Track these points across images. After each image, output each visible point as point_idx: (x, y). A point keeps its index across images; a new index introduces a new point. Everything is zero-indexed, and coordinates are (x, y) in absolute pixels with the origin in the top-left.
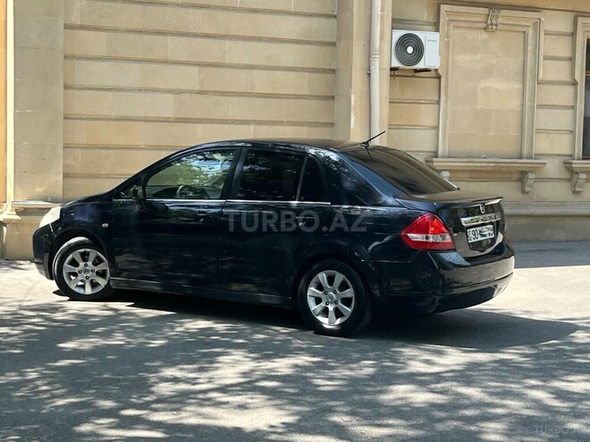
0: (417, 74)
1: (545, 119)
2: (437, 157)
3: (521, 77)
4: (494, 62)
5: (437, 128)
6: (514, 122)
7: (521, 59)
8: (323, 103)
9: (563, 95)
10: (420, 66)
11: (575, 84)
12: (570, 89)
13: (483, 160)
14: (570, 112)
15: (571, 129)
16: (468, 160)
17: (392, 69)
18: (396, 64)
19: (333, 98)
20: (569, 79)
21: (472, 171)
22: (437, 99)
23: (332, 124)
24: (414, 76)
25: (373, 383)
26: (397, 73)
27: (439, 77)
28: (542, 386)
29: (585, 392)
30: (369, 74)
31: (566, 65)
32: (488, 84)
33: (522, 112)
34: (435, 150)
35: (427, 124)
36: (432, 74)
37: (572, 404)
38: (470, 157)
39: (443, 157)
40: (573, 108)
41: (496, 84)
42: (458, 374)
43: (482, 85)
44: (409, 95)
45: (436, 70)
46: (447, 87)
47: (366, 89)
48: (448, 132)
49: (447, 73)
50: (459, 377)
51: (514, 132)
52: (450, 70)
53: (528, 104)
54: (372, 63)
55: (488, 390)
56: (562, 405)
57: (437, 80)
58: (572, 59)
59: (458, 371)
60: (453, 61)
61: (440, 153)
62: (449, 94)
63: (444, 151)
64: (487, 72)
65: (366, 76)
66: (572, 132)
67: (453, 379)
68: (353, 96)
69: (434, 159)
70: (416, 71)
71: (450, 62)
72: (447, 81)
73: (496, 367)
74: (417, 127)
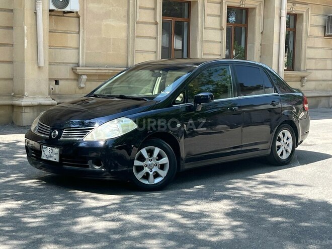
0: (65, 15)
1: (141, 44)
2: (79, 66)
3: (126, 18)
4: (111, 9)
5: (78, 48)
6: (123, 46)
7: (126, 8)
8: (6, 31)
9: (150, 30)
10: (67, 9)
11: (156, 24)
12: (154, 27)
13: (106, 68)
14: (154, 41)
15: (155, 50)
16: (97, 68)
17: (50, 11)
18: (52, 7)
19: (12, 28)
20: (153, 21)
21: (99, 75)
22: (78, 30)
23: (12, 45)
24: (63, 16)
25: (63, 218)
26: (53, 13)
27: (79, 17)
28: (171, 210)
29: (198, 212)
30: (36, 13)
31: (152, 12)
32: (108, 23)
33: (128, 39)
34: (77, 62)
35: (71, 46)
36: (74, 15)
37: (194, 221)
38: (98, 67)
39: (82, 67)
40: (155, 38)
41: (112, 22)
42: (117, 206)
43: (104, 23)
44: (60, 27)
45: (77, 12)
46: (83, 23)
47: (34, 22)
48: (85, 51)
49: (83, 15)
50: (118, 208)
51: (123, 52)
52: (85, 13)
53: (131, 35)
54: (37, 6)
55: (142, 215)
56: (188, 222)
57: (78, 19)
58: (154, 9)
59: (117, 204)
60: (87, 7)
61: (80, 64)
62: (85, 27)
63: (83, 63)
64: (107, 15)
65: (34, 14)
66: (155, 52)
67: (115, 210)
68: (25, 28)
69: (78, 68)
70: (64, 12)
71: (85, 8)
72: (83, 20)
73: (139, 199)
74: (65, 47)
